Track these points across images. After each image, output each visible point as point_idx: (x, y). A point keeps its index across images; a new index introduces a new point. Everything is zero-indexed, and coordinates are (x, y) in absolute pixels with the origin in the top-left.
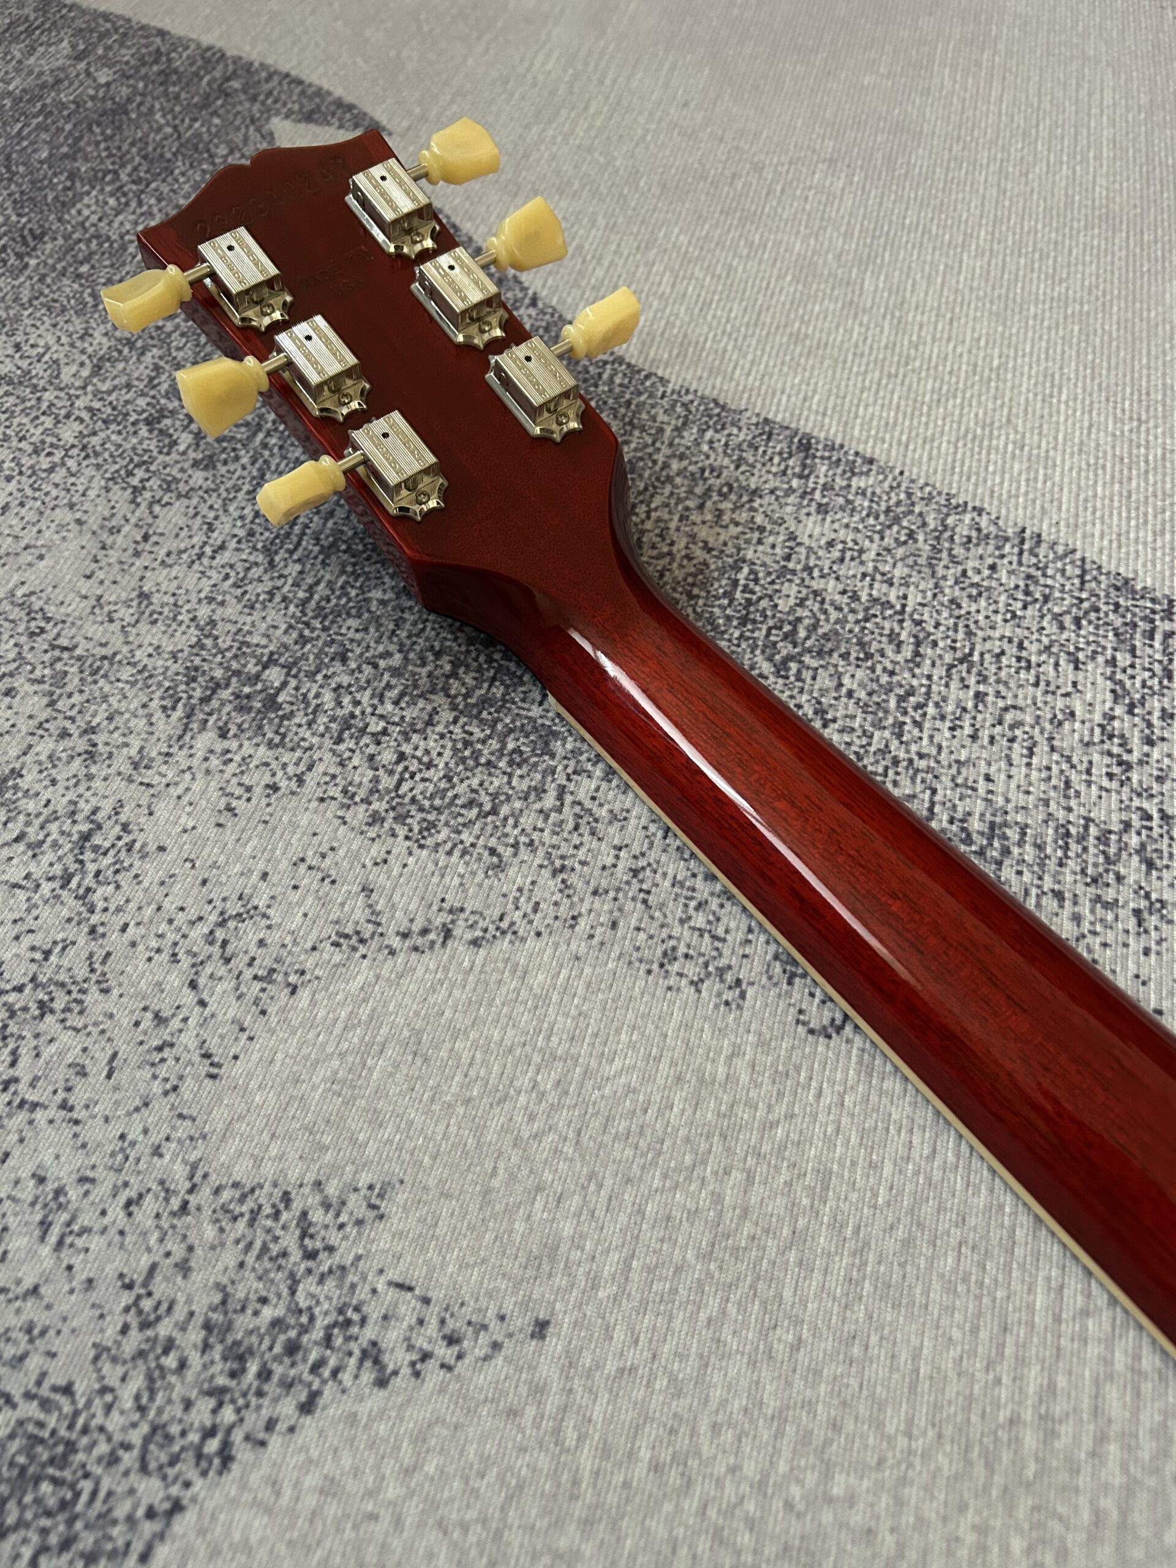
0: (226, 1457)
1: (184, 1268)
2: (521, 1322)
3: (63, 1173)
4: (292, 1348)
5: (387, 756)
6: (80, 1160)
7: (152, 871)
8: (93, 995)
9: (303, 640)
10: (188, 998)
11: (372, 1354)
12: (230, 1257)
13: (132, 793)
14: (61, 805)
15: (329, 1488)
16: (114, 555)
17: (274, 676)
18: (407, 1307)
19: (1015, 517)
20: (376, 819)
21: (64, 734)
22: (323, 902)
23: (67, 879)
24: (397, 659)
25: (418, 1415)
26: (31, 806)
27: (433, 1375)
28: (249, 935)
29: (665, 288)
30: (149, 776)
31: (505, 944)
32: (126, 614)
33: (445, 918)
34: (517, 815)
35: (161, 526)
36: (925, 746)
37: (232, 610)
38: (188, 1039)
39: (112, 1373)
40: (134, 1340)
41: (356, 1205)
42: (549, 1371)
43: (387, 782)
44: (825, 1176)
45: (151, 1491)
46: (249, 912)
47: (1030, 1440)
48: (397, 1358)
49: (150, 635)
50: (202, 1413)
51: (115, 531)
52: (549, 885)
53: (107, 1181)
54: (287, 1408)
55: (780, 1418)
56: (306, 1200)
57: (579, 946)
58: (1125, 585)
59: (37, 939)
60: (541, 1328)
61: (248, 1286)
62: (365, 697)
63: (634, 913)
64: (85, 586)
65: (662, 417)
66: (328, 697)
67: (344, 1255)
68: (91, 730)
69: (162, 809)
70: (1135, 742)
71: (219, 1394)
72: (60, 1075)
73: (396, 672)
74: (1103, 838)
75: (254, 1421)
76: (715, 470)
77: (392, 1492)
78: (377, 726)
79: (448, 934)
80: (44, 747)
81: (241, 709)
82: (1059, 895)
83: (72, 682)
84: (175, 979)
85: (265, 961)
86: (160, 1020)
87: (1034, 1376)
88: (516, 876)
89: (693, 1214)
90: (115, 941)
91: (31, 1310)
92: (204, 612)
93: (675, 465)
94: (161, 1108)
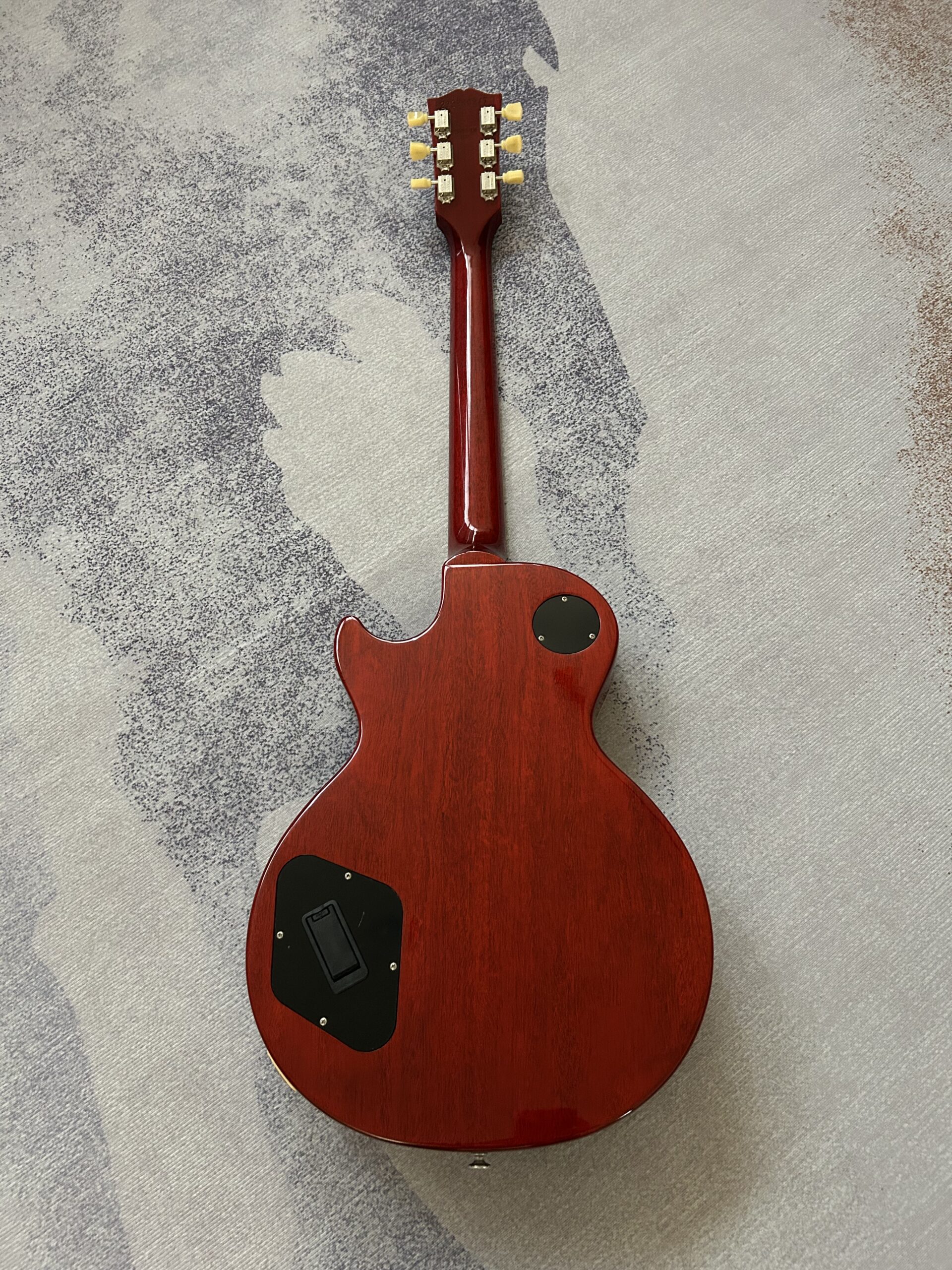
0: (303, 348)
1: (313, 320)
2: (358, 359)
3: (304, 295)
4: (321, 341)
5: (410, 255)
6: (307, 295)
7: (351, 253)
8: (326, 270)
9: (413, 220)
10: (342, 279)
11: (332, 349)
12: (321, 323)
13: (358, 235)
14: (343, 229)
15: (314, 361)
16: (390, 176)
17: (402, 225)
18: (342, 346)
19: (595, 281)
20: (398, 266)
21: (353, 214)
22: (376, 276)
23: (335, 245)
24: (428, 235)
25: (332, 360)
26: (337, 226)
27: (339, 357)
28: (360, 274)
29: (580, 170)
30: (363, 233)
31: (402, 303)
32: (382, 193)
33: (395, 292)
34: (424, 281)
35: (404, 174)
36: (517, 317)
37: (404, 204)
38: (337, 286)
39: (293, 328)
40: (300, 326)
41: (345, 328)
42: (356, 367)
43: (406, 260)
44: (422, 370)
45: (290, 346)
46: (362, 271)
47: (418, 419)
48: (336, 352)
49: (384, 201)
50: (303, 341)
51: (394, 169)
52: (419, 298)
53: (310, 301)
54: (315, 348)
55: (384, 394)
56: (338, 323)
57: (415, 312)
58: (600, 311)
59: (323, 254)
60: (360, 362)
61: (320, 329)
62: (416, 240)
63: (431, 311)
64: (379, 181)
65: (541, 208)
66: (408, 236)
67: (338, 334)
68: (358, 216)
69: (360, 241)
70: (560, 342)
71: (307, 340)
72: (312, 279)
73: (426, 238)
74: (531, 353)
75: (309, 347)
76: (539, 230)
77: (323, 367)
78: (413, 247)
79: (394, 295)
80: (347, 215)
81: (390, 229)
82: (511, 356)
83: (362, 203)
84: (341, 275)
85: (359, 281)
86: (334, 280)
87: (427, 413)
88: (415, 293)
89: (396, 362)
90: (336, 262)
91: (287, 312)
92: (398, 201)
93: (532, 223)
94: (325, 294)
